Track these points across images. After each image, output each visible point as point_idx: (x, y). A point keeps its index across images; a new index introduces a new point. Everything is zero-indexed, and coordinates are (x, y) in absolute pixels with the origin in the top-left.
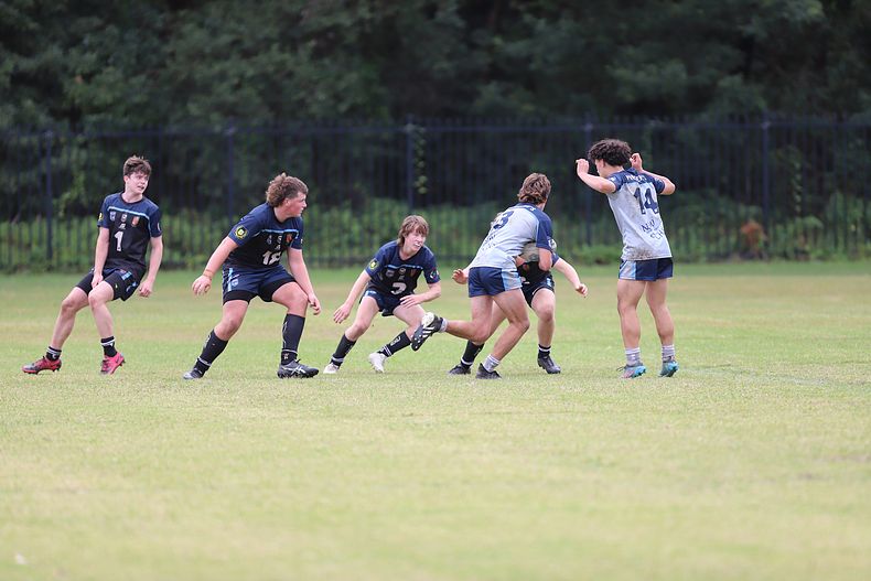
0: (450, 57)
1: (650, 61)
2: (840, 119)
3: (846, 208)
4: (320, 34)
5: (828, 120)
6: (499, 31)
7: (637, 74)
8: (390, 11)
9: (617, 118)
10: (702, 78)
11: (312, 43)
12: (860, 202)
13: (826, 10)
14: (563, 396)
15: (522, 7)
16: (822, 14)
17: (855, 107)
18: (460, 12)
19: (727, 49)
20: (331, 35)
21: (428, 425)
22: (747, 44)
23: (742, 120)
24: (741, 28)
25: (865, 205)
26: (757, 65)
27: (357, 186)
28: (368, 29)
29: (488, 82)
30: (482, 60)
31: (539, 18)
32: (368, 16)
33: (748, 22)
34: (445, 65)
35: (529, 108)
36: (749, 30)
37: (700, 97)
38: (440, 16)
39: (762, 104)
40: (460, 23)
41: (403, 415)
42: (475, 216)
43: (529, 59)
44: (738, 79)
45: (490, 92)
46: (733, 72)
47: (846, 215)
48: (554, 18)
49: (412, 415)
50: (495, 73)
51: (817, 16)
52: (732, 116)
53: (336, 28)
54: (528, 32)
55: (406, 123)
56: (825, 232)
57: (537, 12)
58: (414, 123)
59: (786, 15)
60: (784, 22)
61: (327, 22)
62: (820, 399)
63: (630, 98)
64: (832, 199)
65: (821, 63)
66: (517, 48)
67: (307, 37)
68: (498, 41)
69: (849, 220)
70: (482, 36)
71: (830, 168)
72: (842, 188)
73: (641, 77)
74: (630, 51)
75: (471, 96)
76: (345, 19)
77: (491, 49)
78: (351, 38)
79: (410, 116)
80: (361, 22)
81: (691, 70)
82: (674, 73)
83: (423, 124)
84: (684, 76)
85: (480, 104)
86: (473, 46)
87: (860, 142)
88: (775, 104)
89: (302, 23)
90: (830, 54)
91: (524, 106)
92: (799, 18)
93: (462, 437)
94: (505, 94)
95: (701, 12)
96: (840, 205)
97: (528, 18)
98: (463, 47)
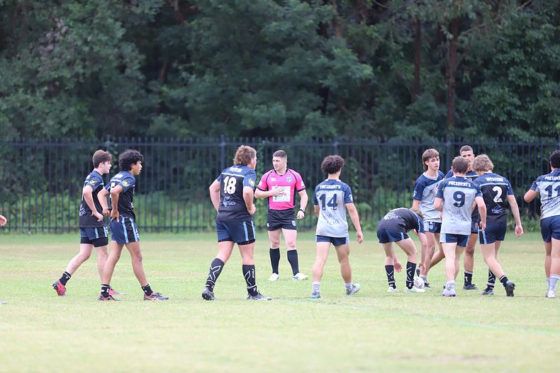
0: (134, 98)
1: (263, 103)
2: (383, 141)
3: (386, 198)
4: (51, 83)
5: (375, 141)
6: (166, 82)
7: (254, 111)
8: (96, 69)
9: (241, 139)
10: (295, 113)
11: (46, 88)
12: (395, 193)
13: (375, 72)
14: (205, 316)
15: (180, 67)
16: (372, 74)
17: (392, 134)
18: (142, 69)
19: (311, 96)
20: (57, 83)
21: (118, 334)
22: (324, 92)
23: (320, 140)
24: (321, 81)
25: (398, 195)
26: (330, 106)
27: (73, 180)
28: (81, 80)
29: (159, 115)
30: (155, 101)
31: (191, 74)
32: (81, 71)
33: (325, 78)
34: (131, 103)
35: (184, 131)
36: (326, 83)
37: (294, 126)
38: (128, 71)
39: (334, 131)
40: (141, 77)
41: (103, 328)
42: (149, 200)
43: (185, 100)
44: (318, 113)
45: (159, 121)
46: (315, 110)
47: (386, 203)
48: (201, 74)
49: (107, 328)
50: (163, 109)
51: (370, 75)
52: (314, 138)
53: (60, 79)
54: (185, 83)
55: (105, 141)
56: (373, 213)
57: (190, 70)
58: (111, 140)
59: (350, 74)
60: (348, 78)
61: (54, 75)
62: (369, 319)
63: (249, 127)
64: (377, 190)
65: (370, 105)
66: (177, 93)
67: (42, 85)
68: (165, 89)
69: (387, 205)
70: (155, 85)
71: (376, 173)
72: (383, 184)
73: (256, 113)
74: (250, 96)
75: (147, 123)
76: (66, 73)
77: (160, 93)
78: (71, 85)
79: (108, 136)
80: (77, 75)
81: (288, 109)
82: (278, 111)
83: (117, 141)
84: (284, 112)
85: (153, 129)
86: (149, 91)
87: (395, 155)
88: (341, 131)
89: (39, 75)
90: (377, 99)
91: (181, 130)
92: (358, 76)
93: (140, 342)
94: (169, 122)
95: (296, 71)
96: (382, 196)
97: (184, 74)
98: (143, 92)
